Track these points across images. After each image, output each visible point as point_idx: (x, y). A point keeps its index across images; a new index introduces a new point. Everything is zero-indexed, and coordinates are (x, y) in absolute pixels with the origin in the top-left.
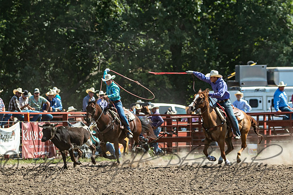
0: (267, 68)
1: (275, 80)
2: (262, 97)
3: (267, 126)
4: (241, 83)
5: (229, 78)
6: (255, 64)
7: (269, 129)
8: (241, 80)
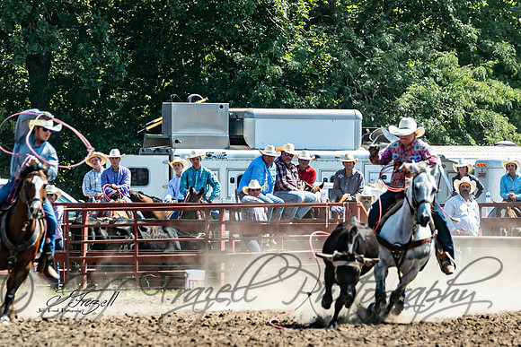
0: (230, 110)
1: (246, 135)
2: (218, 170)
3: (228, 232)
4: (173, 140)
5: (148, 128)
6: (204, 100)
7: (231, 238)
8: (174, 135)
